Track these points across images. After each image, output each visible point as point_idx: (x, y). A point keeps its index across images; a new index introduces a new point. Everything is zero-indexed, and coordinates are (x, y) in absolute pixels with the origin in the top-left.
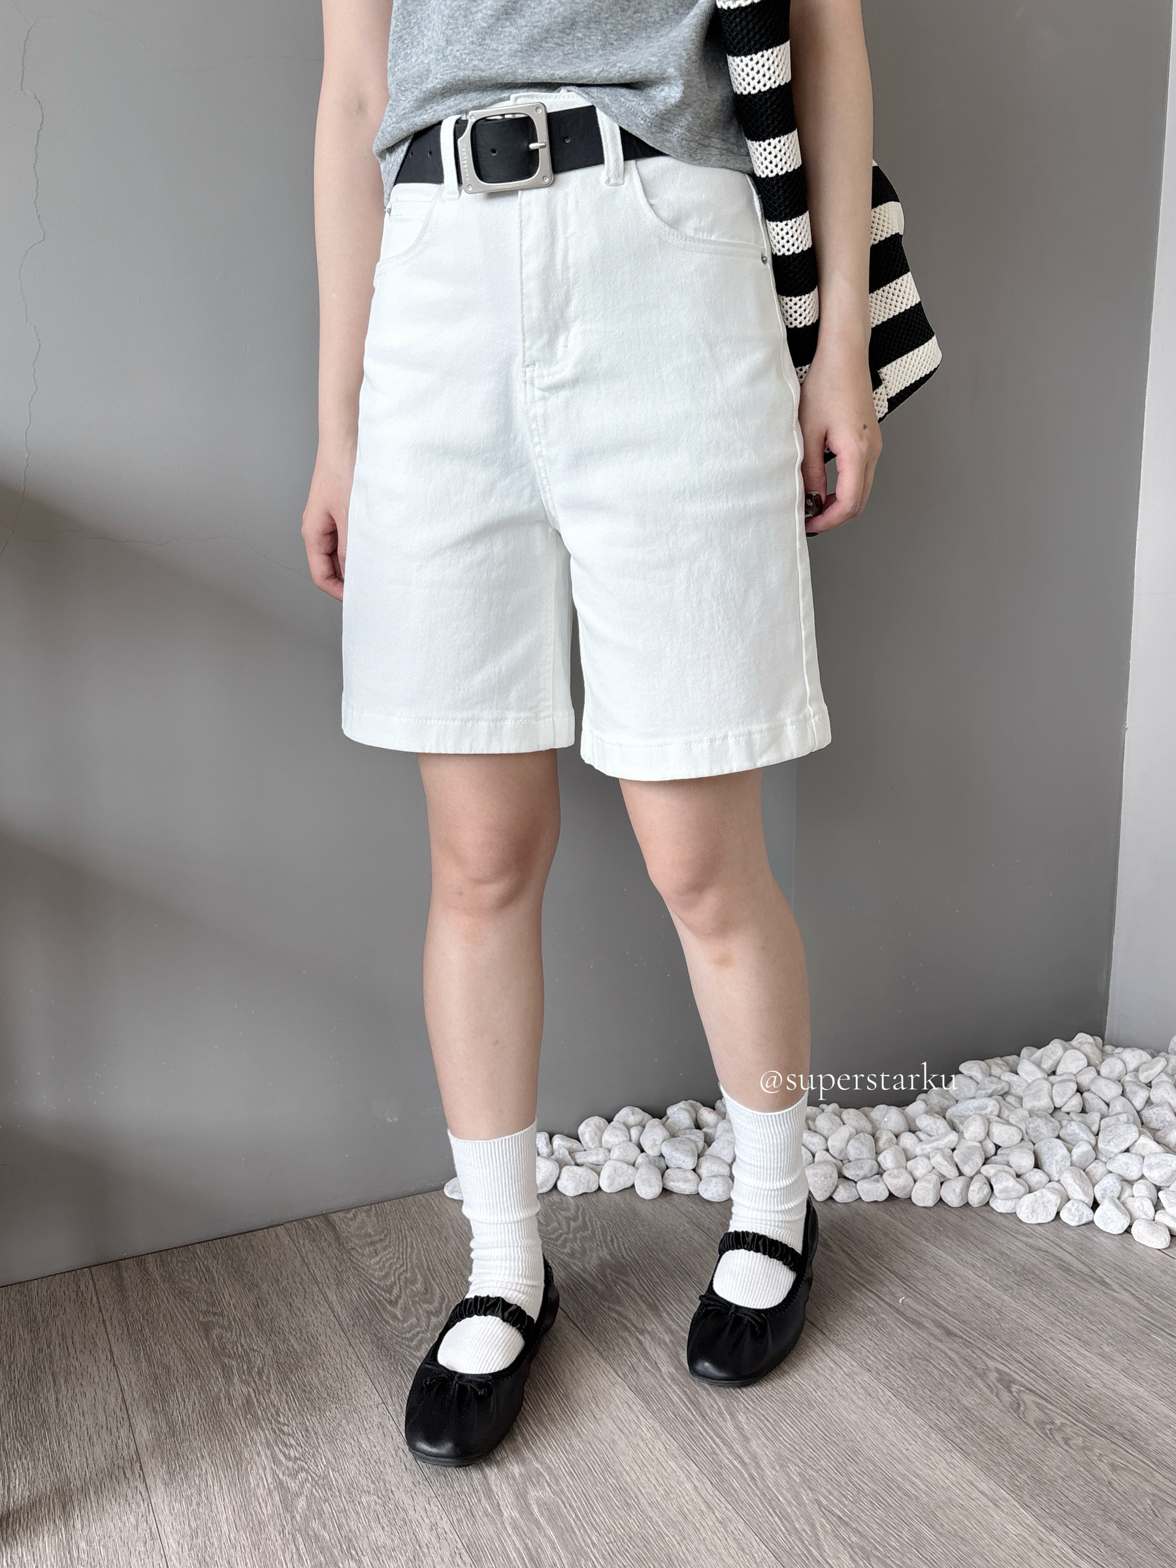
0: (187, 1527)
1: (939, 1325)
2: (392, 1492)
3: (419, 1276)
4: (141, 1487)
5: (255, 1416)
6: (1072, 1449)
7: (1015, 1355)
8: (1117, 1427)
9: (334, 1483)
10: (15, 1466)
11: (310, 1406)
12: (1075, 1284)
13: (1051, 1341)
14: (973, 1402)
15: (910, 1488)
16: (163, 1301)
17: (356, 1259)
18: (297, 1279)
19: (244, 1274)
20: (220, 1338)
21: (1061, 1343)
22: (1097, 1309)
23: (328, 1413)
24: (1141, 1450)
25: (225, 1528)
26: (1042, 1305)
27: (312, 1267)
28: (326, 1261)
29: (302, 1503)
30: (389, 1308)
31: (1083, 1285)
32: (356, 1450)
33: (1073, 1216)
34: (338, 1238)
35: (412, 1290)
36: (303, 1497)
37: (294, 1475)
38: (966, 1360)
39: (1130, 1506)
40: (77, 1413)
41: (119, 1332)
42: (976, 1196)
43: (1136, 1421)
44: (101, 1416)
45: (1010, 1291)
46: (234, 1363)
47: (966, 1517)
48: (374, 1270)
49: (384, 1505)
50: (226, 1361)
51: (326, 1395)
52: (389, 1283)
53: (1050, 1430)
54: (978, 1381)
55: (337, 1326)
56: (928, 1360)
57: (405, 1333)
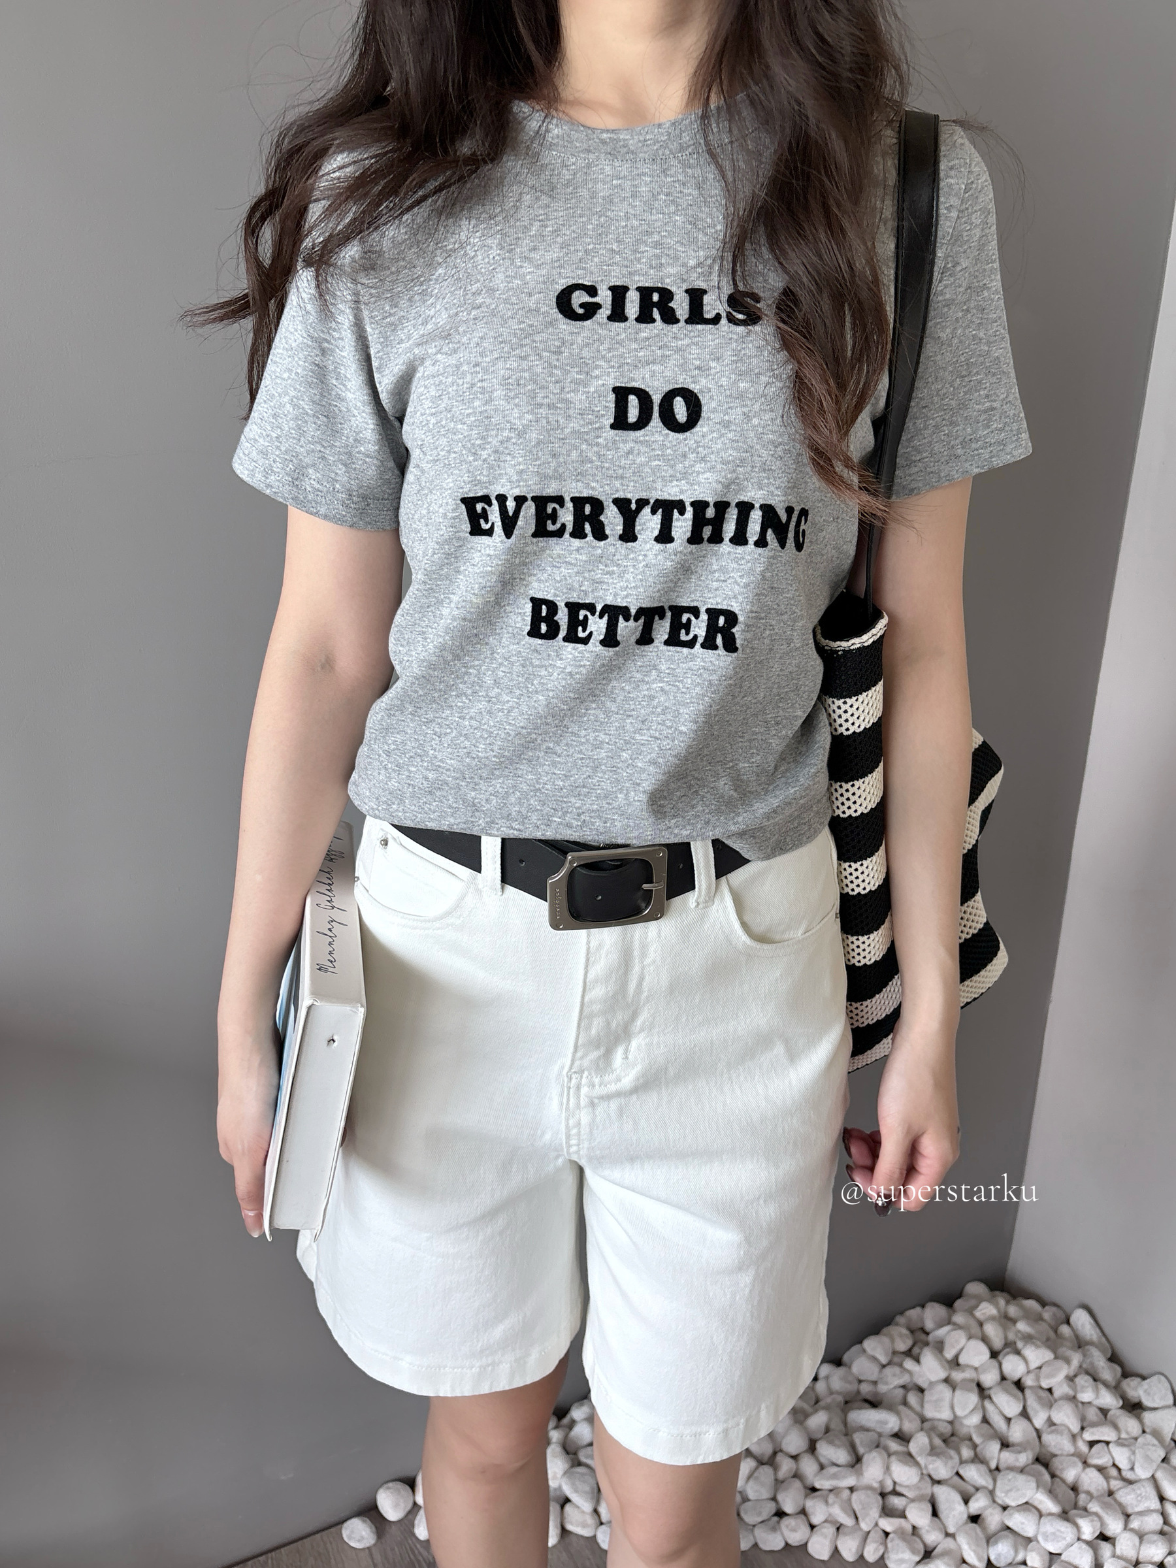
42: (871, 1555)
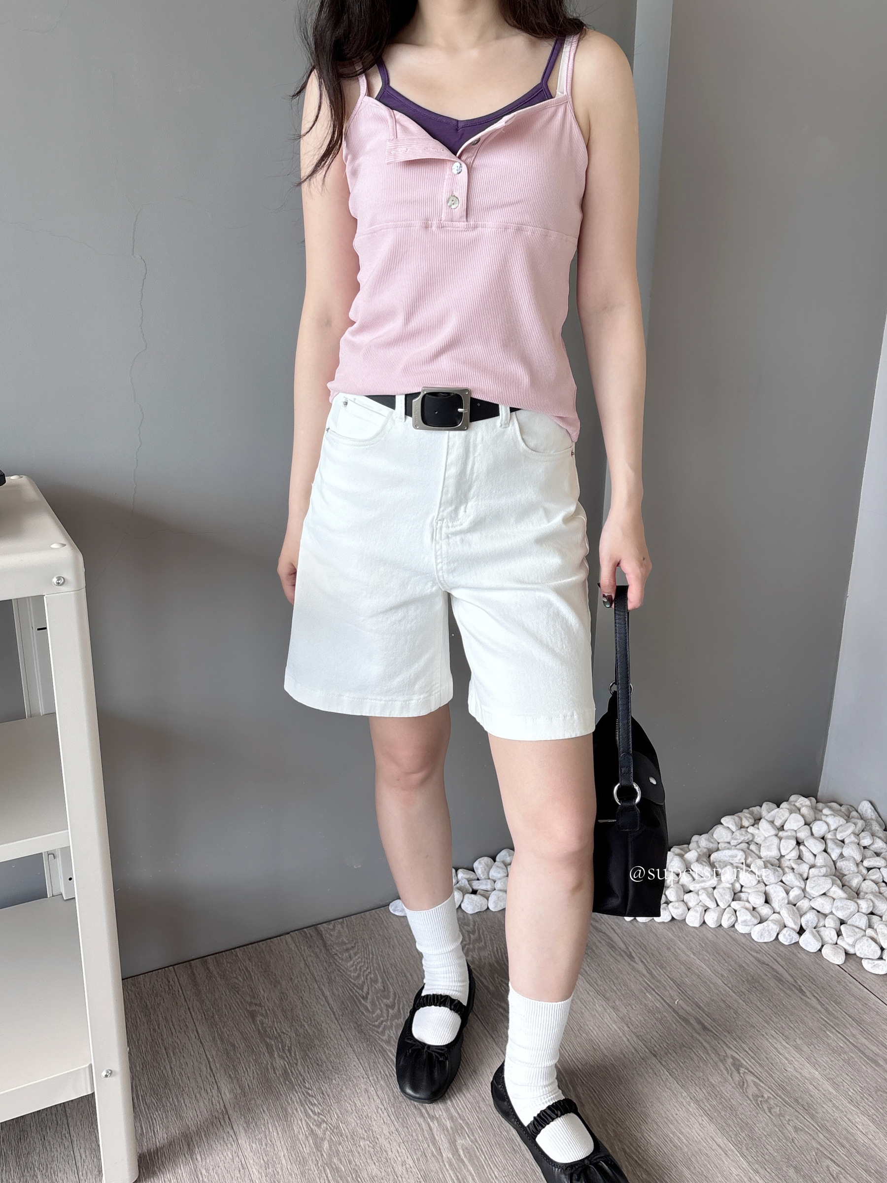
0: (262, 1161)
1: (699, 1022)
2: (378, 1139)
3: (379, 977)
4: (231, 1132)
5: (291, 1082)
6: (772, 1115)
7: (743, 1045)
8: (800, 1100)
9: (343, 1132)
10: (155, 1116)
11: (323, 1076)
12: (783, 991)
13: (765, 1035)
14: (716, 1080)
15: (677, 1142)
16: (222, 994)
17: (339, 962)
18: (304, 978)
19: (270, 973)
20: (262, 1024)
21: (772, 1037)
22: (796, 1011)
23: (334, 1081)
24: (813, 1117)
25: (284, 1162)
26: (762, 1008)
27: (311, 968)
28: (319, 964)
29: (326, 1145)
30: (363, 1002)
31: (788, 992)
32: (354, 1108)
33: (786, 938)
34: (325, 945)
35: (375, 988)
36: (326, 1142)
37: (319, 1126)
38: (714, 1049)
39: (804, 1157)
40: (184, 1078)
41: (200, 1017)
42: (726, 924)
43: (811, 1096)
44: (199, 1080)
45: (744, 996)
46: (273, 1043)
47: (709, 1163)
48: (350, 971)
49: (374, 1148)
50: (268, 1040)
51: (331, 1068)
52: (360, 982)
53: (761, 1101)
54: (720, 1064)
55: (332, 1016)
56: (691, 1049)
57: (374, 1022)
